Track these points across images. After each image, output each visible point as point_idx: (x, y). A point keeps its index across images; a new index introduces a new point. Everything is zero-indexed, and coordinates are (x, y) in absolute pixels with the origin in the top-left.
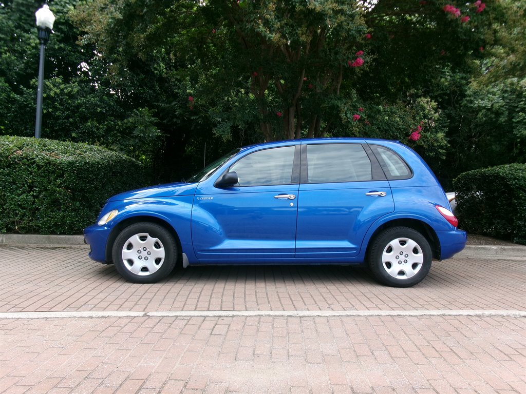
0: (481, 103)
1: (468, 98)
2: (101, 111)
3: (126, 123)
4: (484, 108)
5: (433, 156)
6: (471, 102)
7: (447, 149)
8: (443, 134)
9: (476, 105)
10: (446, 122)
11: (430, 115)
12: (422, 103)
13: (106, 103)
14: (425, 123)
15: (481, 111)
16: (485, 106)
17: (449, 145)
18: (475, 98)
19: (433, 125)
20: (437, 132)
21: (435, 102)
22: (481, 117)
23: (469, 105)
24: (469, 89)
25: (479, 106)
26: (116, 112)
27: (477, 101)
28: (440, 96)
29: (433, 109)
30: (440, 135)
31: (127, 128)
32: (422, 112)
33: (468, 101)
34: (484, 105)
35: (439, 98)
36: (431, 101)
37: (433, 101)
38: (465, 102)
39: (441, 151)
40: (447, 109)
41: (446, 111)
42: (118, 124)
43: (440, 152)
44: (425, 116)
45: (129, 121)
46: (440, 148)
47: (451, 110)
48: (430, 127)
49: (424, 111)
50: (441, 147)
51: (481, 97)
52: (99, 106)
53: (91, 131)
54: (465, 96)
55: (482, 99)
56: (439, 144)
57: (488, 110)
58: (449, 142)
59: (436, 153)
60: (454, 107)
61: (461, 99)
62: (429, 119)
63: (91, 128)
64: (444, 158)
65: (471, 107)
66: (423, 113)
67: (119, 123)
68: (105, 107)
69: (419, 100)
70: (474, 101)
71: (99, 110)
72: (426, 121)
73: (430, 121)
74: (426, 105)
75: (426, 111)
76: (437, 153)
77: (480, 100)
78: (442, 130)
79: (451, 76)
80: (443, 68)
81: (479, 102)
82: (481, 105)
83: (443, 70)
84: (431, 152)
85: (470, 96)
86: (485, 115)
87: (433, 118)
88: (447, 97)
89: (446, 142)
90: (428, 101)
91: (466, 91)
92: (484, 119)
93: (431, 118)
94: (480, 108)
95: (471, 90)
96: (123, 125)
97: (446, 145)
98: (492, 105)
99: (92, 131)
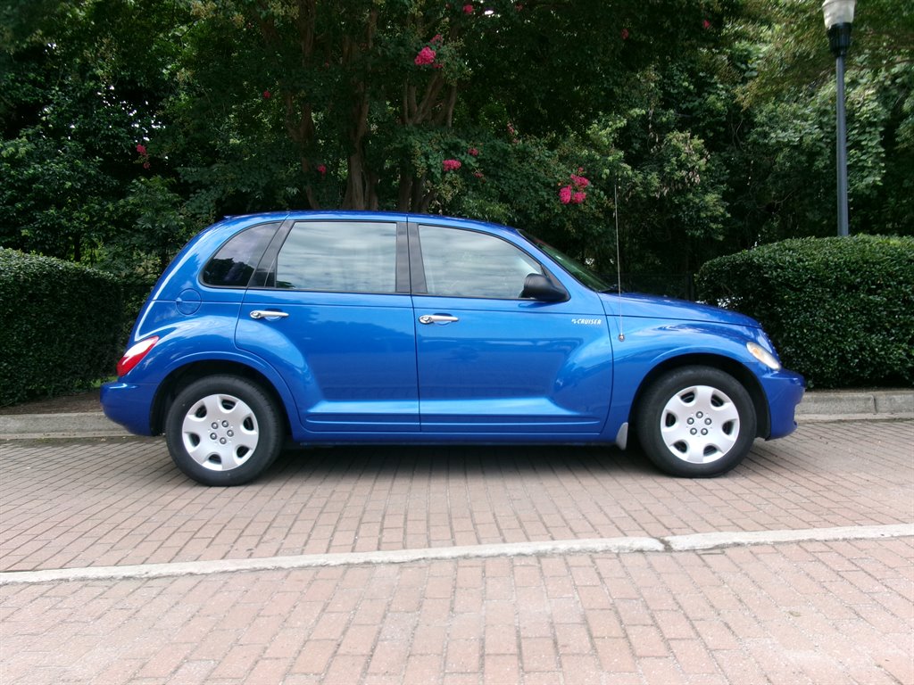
0: (781, 135)
1: (759, 129)
2: (72, 185)
3: (124, 206)
4: (787, 144)
5: (699, 236)
6: (766, 135)
7: (726, 222)
8: (716, 195)
9: (773, 141)
10: (724, 175)
11: (690, 163)
12: (674, 142)
13: (82, 172)
14: (683, 178)
15: (781, 149)
16: (789, 141)
17: (729, 215)
18: (772, 128)
19: (697, 180)
20: (706, 192)
21: (699, 138)
22: (782, 161)
23: (761, 141)
24: (761, 112)
25: (778, 142)
26: (104, 186)
27: (775, 132)
28: (710, 126)
29: (696, 152)
30: (711, 198)
31: (126, 214)
32: (674, 159)
33: (759, 134)
34: (786, 140)
35: (708, 131)
36: (692, 137)
37: (696, 137)
38: (755, 136)
39: (714, 226)
40: (724, 150)
41: (722, 154)
42: (108, 208)
43: (712, 229)
44: (681, 166)
45: (127, 203)
46: (712, 222)
47: (733, 151)
48: (692, 184)
49: (679, 155)
50: (714, 219)
51: (782, 125)
52: (69, 178)
53: (58, 224)
54: (753, 125)
55: (784, 130)
56: (709, 214)
57: (795, 148)
58: (728, 209)
59: (706, 230)
60: (738, 145)
61: (749, 132)
62: (689, 170)
63: (58, 218)
64: (721, 238)
65: (766, 145)
66: (676, 161)
67: (110, 206)
68: (80, 180)
69: (670, 136)
70: (769, 134)
71: (69, 184)
72: (684, 173)
73: (691, 174)
74: (681, 145)
75: (683, 156)
76: (708, 230)
77: (779, 131)
78: (716, 189)
79: (727, 91)
80: (712, 77)
81: (778, 135)
82: (781, 140)
83: (713, 81)
84: (697, 230)
85: (763, 125)
86: (790, 158)
87: (697, 167)
88: (722, 129)
89: (722, 210)
90: (686, 138)
91: (755, 116)
92: (788, 164)
93: (694, 167)
94: (780, 146)
95: (764, 114)
96: (117, 209)
97: (723, 215)
98: (801, 138)
99: (60, 224)
